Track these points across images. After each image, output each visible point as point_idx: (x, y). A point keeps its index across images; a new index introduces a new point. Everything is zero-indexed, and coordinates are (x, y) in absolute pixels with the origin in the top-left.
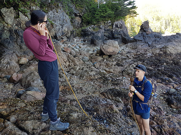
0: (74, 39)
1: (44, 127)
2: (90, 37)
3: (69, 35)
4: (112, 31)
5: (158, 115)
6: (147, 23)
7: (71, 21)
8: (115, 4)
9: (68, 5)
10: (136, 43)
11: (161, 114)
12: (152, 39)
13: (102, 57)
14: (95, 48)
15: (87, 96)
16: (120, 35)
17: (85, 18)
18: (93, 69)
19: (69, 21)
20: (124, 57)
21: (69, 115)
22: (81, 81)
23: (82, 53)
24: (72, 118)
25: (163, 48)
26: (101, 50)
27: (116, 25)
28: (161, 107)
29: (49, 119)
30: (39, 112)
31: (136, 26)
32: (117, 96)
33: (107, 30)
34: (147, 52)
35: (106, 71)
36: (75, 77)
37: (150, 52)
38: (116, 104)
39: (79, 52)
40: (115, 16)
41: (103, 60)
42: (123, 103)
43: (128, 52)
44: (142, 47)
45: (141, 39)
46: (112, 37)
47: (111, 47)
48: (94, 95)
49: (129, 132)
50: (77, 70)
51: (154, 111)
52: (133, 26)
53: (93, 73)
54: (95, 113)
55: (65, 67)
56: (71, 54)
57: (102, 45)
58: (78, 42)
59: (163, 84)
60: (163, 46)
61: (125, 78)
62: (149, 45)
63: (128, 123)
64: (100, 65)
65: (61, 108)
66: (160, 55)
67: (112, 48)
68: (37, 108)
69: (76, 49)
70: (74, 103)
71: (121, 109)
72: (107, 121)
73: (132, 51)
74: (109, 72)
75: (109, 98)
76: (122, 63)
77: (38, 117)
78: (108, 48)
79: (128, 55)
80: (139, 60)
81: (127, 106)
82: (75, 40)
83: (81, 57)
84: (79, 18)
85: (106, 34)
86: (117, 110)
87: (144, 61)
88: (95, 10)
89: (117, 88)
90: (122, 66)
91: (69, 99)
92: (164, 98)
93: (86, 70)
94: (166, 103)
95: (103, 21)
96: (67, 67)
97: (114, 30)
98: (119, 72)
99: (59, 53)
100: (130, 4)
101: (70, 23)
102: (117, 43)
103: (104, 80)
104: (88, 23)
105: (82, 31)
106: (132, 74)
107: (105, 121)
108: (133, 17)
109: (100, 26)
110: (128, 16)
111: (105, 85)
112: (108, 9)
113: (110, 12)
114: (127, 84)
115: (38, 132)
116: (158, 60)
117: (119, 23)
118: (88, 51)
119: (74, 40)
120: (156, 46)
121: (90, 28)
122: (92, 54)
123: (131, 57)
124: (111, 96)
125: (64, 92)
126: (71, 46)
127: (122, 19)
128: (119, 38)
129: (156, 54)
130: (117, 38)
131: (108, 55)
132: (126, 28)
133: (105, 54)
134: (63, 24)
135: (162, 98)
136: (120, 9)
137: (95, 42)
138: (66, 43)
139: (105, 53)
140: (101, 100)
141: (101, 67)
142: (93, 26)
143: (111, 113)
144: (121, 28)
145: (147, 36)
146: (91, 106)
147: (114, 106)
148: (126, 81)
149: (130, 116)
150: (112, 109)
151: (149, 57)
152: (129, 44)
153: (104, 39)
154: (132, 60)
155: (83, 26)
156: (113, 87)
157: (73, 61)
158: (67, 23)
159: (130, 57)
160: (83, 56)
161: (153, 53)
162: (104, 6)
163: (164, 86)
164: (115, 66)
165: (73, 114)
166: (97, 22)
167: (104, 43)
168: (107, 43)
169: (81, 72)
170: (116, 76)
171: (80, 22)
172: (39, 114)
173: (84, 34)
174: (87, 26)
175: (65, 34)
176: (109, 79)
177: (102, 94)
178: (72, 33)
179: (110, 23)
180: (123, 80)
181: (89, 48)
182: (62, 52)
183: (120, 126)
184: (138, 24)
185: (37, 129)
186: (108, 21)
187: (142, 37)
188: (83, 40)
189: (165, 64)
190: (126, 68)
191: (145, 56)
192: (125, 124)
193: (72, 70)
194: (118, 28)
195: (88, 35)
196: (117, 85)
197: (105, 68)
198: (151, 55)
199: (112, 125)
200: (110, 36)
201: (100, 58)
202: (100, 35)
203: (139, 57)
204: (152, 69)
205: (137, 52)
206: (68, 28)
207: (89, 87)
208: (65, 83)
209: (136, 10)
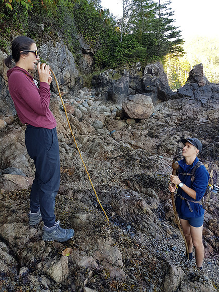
0: (80, 91)
1: (32, 235)
2: (106, 89)
3: (73, 83)
4: (142, 80)
5: (216, 220)
6: (199, 67)
7: (76, 61)
8: (149, 36)
9: (72, 35)
10: (180, 100)
12: (207, 94)
13: (126, 122)
14: (114, 107)
15: (100, 184)
16: (155, 86)
17: (98, 57)
18: (110, 141)
19: (72, 61)
20: (160, 123)
21: (74, 216)
22: (90, 160)
23: (93, 115)
24: (79, 221)
26: (123, 110)
27: (149, 70)
29: (41, 221)
30: (25, 209)
31: (180, 72)
32: (149, 186)
33: (134, 78)
34: (198, 116)
35: (131, 144)
36: (81, 153)
37: (204, 115)
38: (147, 200)
39: (89, 113)
40: (148, 56)
41: (127, 127)
42: (158, 198)
43: (168, 115)
44: (190, 108)
45: (188, 95)
46: (142, 89)
47: (139, 106)
48: (111, 184)
49: (168, 246)
50: (84, 142)
51: (209, 212)
52: (176, 73)
53: (109, 148)
54: (113, 214)
55: (65, 136)
56: (74, 115)
57: (126, 102)
58: (86, 97)
61: (162, 157)
62: (202, 104)
63: (166, 232)
64: (122, 135)
65: (61, 205)
67: (141, 107)
68: (21, 203)
69: (83, 108)
70: (80, 196)
71: (155, 208)
72: (132, 226)
73: (175, 114)
74: (136, 146)
75: (136, 190)
76: (158, 133)
77: (23, 217)
78: (136, 107)
79: (168, 120)
80: (185, 129)
81: (165, 204)
82: (82, 92)
83: (91, 121)
84: (90, 57)
85: (133, 85)
86: (149, 209)
87: (193, 131)
88: (115, 44)
89: (148, 173)
90: (157, 137)
91: (72, 189)
93: (99, 143)
95: (128, 63)
96: (67, 137)
97: (145, 79)
98: (153, 148)
99: (57, 114)
100: (172, 35)
101: (74, 65)
102: (149, 99)
103: (128, 160)
104: (104, 65)
105: (94, 78)
106: (173, 151)
107: (129, 227)
108: (178, 57)
109: (123, 70)
110: (168, 55)
111: (129, 168)
112: (136, 44)
113: (139, 48)
114: (165, 167)
115: (23, 242)
116: (216, 129)
117: (154, 66)
118: (103, 111)
119: (79, 92)
120: (214, 106)
121: (106, 74)
122: (108, 116)
123: (172, 123)
124: (140, 185)
125: (65, 177)
126: (75, 102)
127: (158, 60)
128: (154, 92)
129: (214, 119)
130: (151, 91)
131: (135, 119)
132: (165, 74)
133: (129, 118)
134: (64, 66)
136: (157, 44)
137: (113, 98)
138: (67, 98)
139: (129, 114)
140: (123, 192)
141: (123, 138)
142: (111, 70)
143: (138, 214)
144: (156, 74)
145: (199, 88)
146: (106, 201)
147: (144, 203)
148: (164, 162)
149: (170, 221)
150: (140, 208)
151: (201, 125)
152: (169, 102)
153: (129, 92)
154: (174, 129)
155: (96, 71)
156: (143, 172)
157: (78, 127)
158: (69, 64)
159: (170, 123)
160: (94, 120)
161: (208, 118)
162: (130, 38)
164: (146, 137)
165: (80, 215)
166: (119, 64)
167: (128, 99)
168: (134, 100)
169: (91, 145)
170: (148, 154)
171: (91, 63)
172: (24, 213)
173: (96, 84)
174: (101, 69)
175: (66, 83)
176: (136, 158)
177: (125, 182)
178: (77, 80)
179: (139, 66)
180: (159, 161)
181: (104, 106)
182: (61, 112)
183: (154, 235)
184: (183, 69)
185: (22, 238)
186: (135, 62)
187: (191, 90)
188: (95, 94)
190: (164, 141)
191: (196, 121)
192: (161, 232)
193: (77, 142)
194: (152, 74)
195: (103, 86)
196: (149, 169)
197: (129, 140)
198: (205, 121)
199: (140, 233)
200: (139, 88)
201: (122, 124)
202: (122, 85)
203: (185, 123)
204: (206, 143)
205: (183, 115)
206: (70, 72)
207: (103, 171)
208: (65, 163)
209: (182, 46)
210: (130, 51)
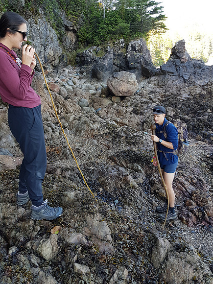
0: (65, 69)
1: (21, 215)
2: (91, 67)
3: (57, 62)
4: (126, 57)
5: (199, 191)
6: (182, 43)
7: (59, 39)
8: (131, 11)
9: (54, 11)
10: (163, 76)
11: (203, 189)
12: (189, 70)
13: (111, 100)
14: (99, 85)
15: (87, 162)
16: (138, 63)
17: (81, 34)
18: (96, 119)
19: (55, 39)
20: (145, 100)
21: (62, 194)
22: (77, 139)
23: (78, 93)
24: (67, 199)
25: (207, 84)
26: (108, 88)
27: (132, 46)
28: (202, 178)
29: (29, 200)
30: (13, 189)
31: (163, 49)
32: (135, 161)
33: (118, 55)
34: (181, 92)
35: (116, 122)
36: (68, 132)
37: (186, 91)
38: (133, 175)
39: (74, 91)
40: (131, 32)
41: (113, 105)
42: (143, 172)
43: (152, 92)
44: (173, 84)
45: (171, 71)
46: (126, 66)
47: (124, 83)
48: (98, 161)
49: (154, 217)
50: (70, 121)
51: (192, 184)
52: (159, 50)
54: (101, 189)
55: (51, 115)
56: (60, 93)
57: (111, 79)
58: (71, 75)
59: (205, 142)
60: (206, 82)
61: (147, 133)
62: (184, 80)
63: (152, 204)
64: (107, 113)
65: (49, 183)
66: (201, 96)
67: (126, 84)
68: (8, 184)
69: (68, 87)
70: (68, 174)
71: (141, 182)
72: (120, 200)
73: (158, 90)
74: (122, 124)
75: (122, 166)
76: (142, 109)
77: (11, 197)
78: (120, 85)
79: (152, 96)
80: (168, 105)
81: (150, 178)
82: (67, 71)
83: (76, 99)
84: (73, 35)
85: (117, 62)
86: (135, 183)
87: (176, 107)
88: (98, 20)
89: (134, 149)
90: (142, 114)
91: (60, 167)
92: (208, 164)
93: (85, 121)
94: (210, 172)
95: (111, 40)
96: (53, 116)
97: (129, 55)
98: (138, 124)
99: (41, 93)
100: (155, 11)
101: (57, 42)
102: (134, 76)
103: (114, 137)
104: (88, 43)
105: (78, 56)
107: (117, 201)
108: (160, 33)
109: (107, 47)
110: (151, 32)
111: (116, 145)
112: (120, 20)
113: (122, 24)
114: (149, 143)
115: (11, 222)
116: (198, 104)
117: (137, 43)
118: (88, 89)
119: (64, 71)
120: (196, 81)
121: (89, 52)
122: (94, 94)
123: (156, 99)
124: (126, 161)
125: (52, 156)
126: (60, 80)
127: (141, 37)
128: (138, 69)
129: (196, 94)
130: (135, 68)
131: (120, 97)
132: (148, 51)
133: (114, 95)
134: (47, 44)
135: (204, 164)
136: (140, 20)
137: (98, 75)
138: (52, 77)
139: (114, 92)
140: (110, 168)
141: (109, 115)
142: (95, 47)
143: (125, 189)
144: (140, 51)
145: (181, 65)
146: (94, 177)
147: (130, 178)
148: (149, 138)
149: (155, 193)
150: (127, 183)
151: (184, 100)
152: (153, 79)
153: (114, 69)
155: (79, 48)
156: (128, 148)
157: (64, 106)
158: (52, 42)
159: (154, 100)
160: (79, 98)
161: (190, 94)
162: (112, 14)
163: (207, 145)
164: (131, 114)
165: (68, 193)
166: (102, 41)
167: (113, 77)
168: (119, 77)
169: (77, 123)
170: (133, 131)
171: (74, 40)
172: (11, 193)
173: (80, 62)
174: (85, 47)
175: (50, 61)
176: (122, 134)
177: (112, 158)
178: (61, 58)
179: (122, 43)
180: (144, 137)
181: (89, 84)
182: (46, 91)
183: (140, 208)
184: (166, 46)
185: (10, 218)
186: (119, 39)
187: (173, 67)
188: (80, 72)
189: (209, 111)
190: (148, 118)
191: (179, 97)
192: (147, 205)
193: (63, 120)
194: (136, 51)
195: (87, 64)
196: (134, 145)
197: (115, 117)
198: (187, 96)
199: (127, 207)
200: (123, 65)
201: (107, 102)
202: (106, 63)
203: (168, 99)
204: (189, 118)
205: (166, 92)
206: (54, 50)
207: (90, 148)
208: (52, 142)
209: (165, 22)
210: (113, 28)
